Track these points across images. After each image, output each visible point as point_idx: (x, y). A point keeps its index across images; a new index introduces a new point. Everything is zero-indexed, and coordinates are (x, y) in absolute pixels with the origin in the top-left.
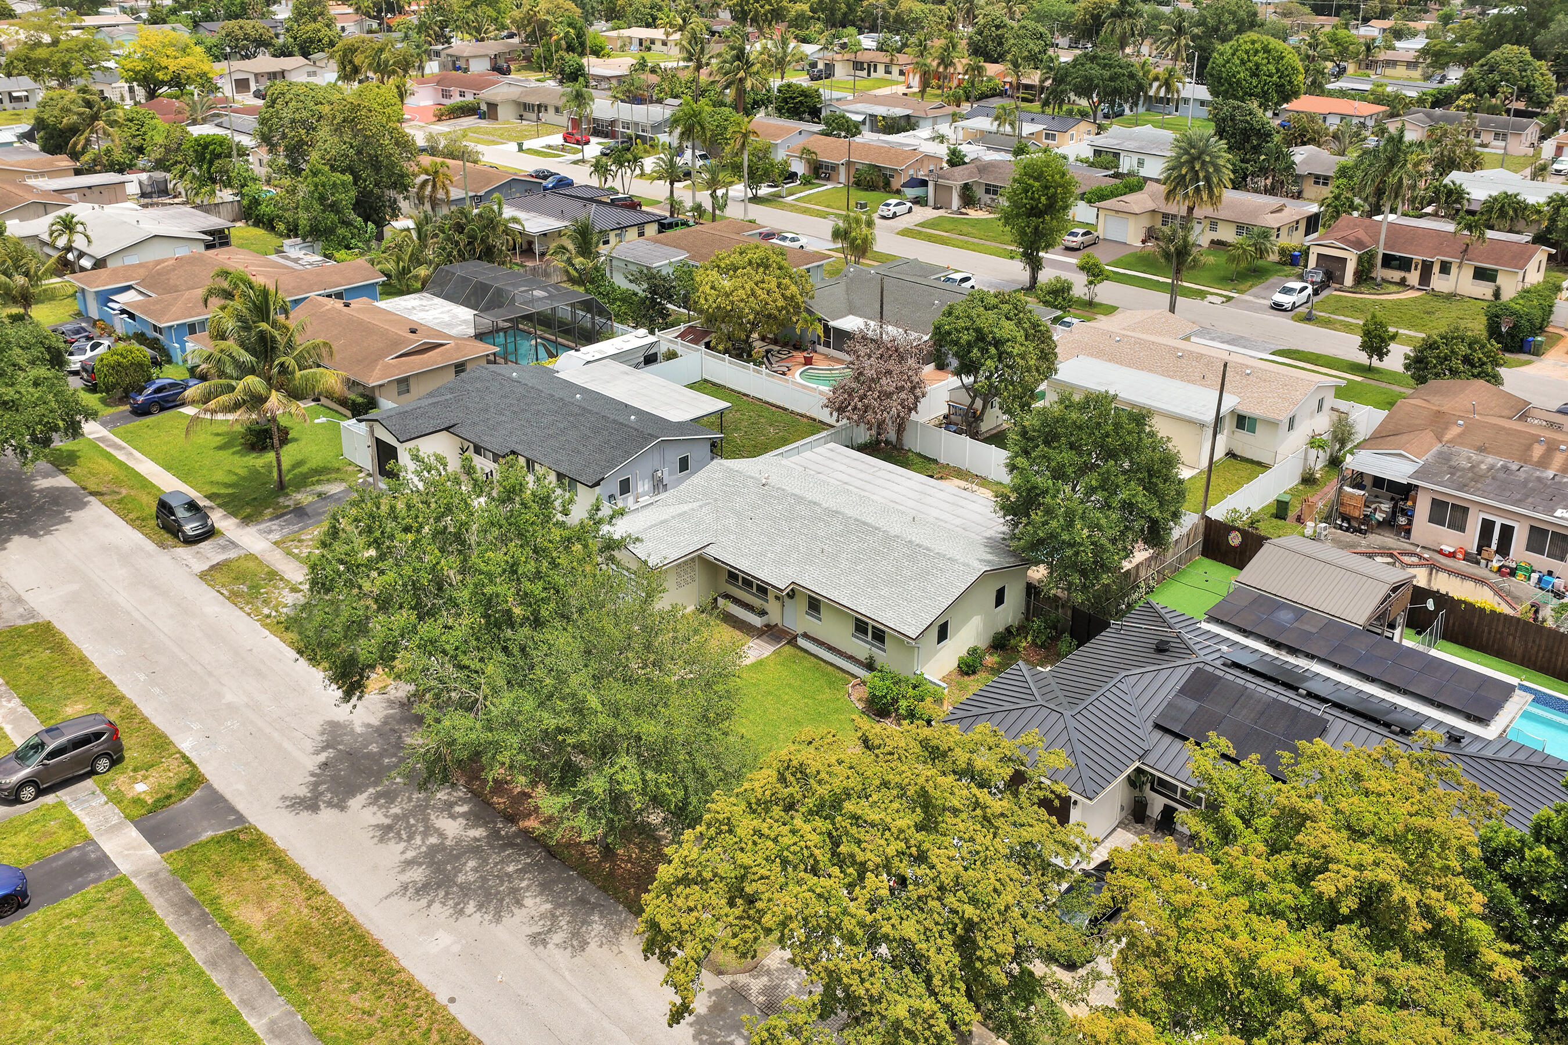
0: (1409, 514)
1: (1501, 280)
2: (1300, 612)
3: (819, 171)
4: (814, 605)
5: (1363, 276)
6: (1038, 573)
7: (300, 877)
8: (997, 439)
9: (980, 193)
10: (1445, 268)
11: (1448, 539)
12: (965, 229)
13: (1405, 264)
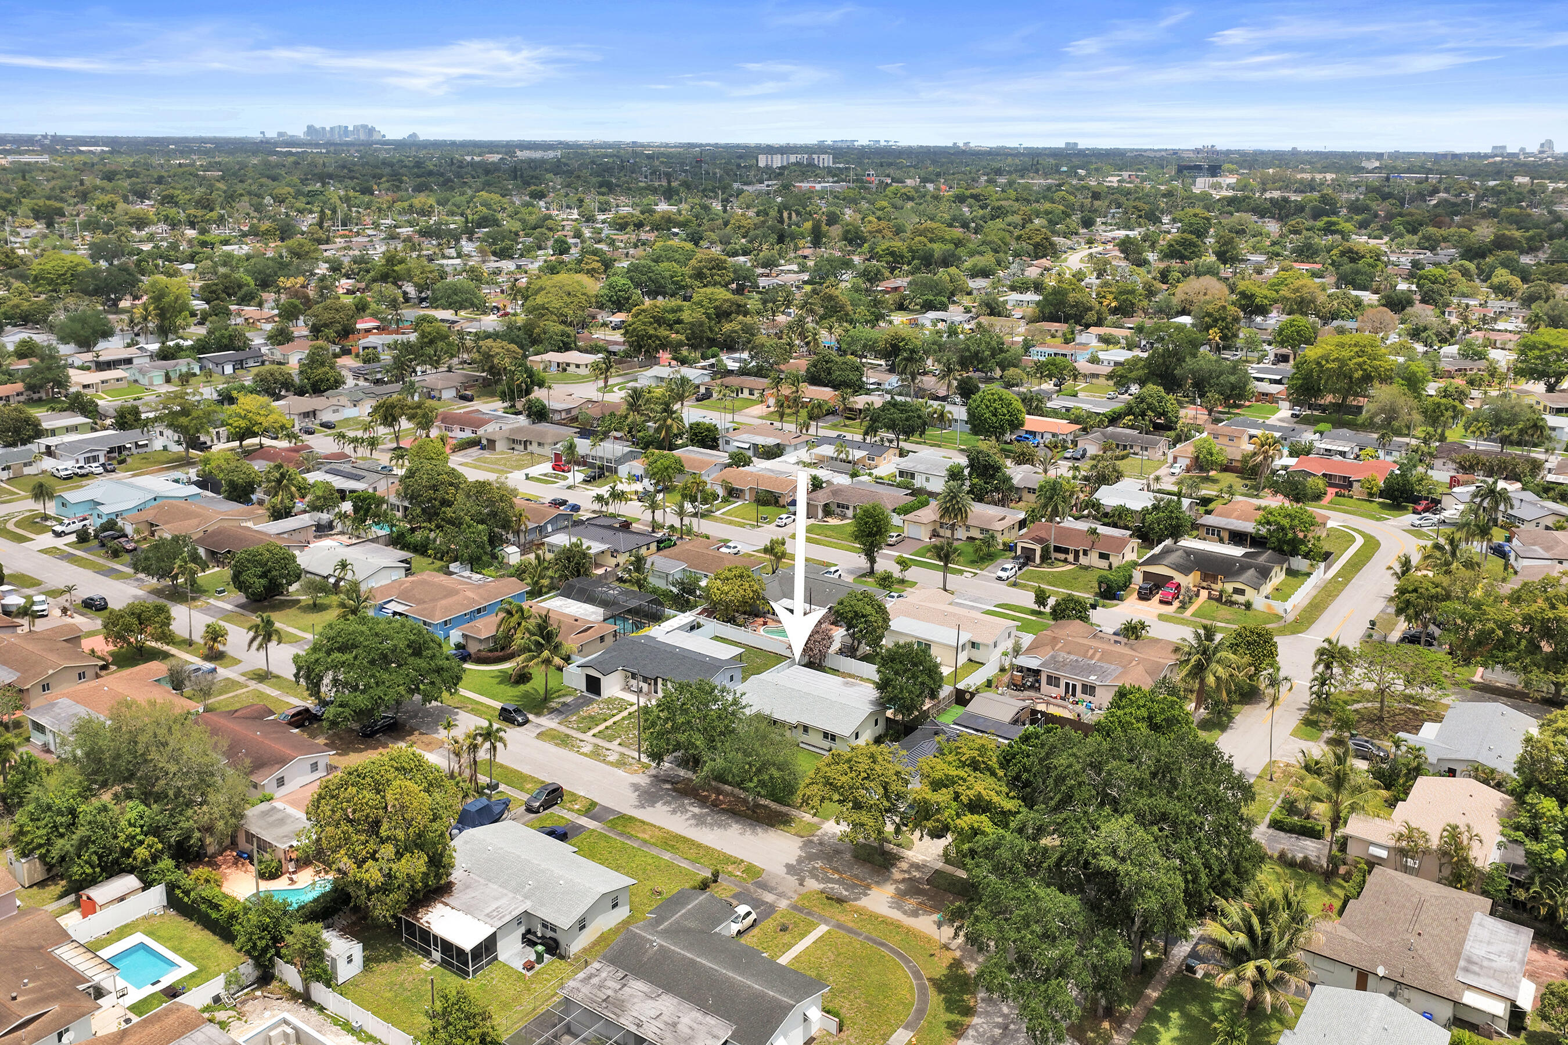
0: (1038, 681)
1: (1111, 559)
2: (986, 719)
3: (733, 493)
4: (806, 729)
5: (1045, 557)
6: (889, 713)
7: (648, 824)
8: (865, 658)
9: (834, 507)
10: (1085, 553)
11: (1054, 691)
12: (829, 533)
13: (1066, 551)
